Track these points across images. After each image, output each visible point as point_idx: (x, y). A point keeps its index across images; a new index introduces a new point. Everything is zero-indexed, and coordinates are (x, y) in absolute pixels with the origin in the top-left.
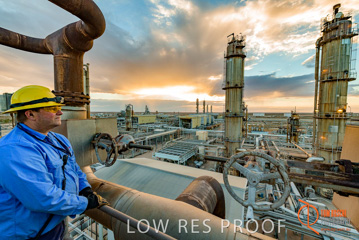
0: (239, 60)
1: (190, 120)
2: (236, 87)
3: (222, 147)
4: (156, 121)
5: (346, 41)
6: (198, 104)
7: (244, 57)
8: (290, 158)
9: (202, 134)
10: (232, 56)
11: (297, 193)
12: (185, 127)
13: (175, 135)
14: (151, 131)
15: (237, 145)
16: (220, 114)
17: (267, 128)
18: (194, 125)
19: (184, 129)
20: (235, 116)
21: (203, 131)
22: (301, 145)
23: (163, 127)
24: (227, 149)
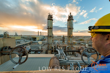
0: (51, 21)
1: (36, 38)
2: (51, 28)
3: (47, 46)
4: (21, 39)
5: (72, 21)
6: (38, 33)
7: (52, 20)
8: (63, 47)
9: (40, 42)
10: (49, 19)
11: (65, 55)
12: (34, 40)
13: (30, 44)
14: (19, 43)
15: (51, 45)
16: (46, 36)
17: (58, 40)
18: (37, 39)
19: (33, 41)
20: (51, 36)
21: (40, 41)
22: (65, 43)
23: (24, 41)
24: (48, 46)
